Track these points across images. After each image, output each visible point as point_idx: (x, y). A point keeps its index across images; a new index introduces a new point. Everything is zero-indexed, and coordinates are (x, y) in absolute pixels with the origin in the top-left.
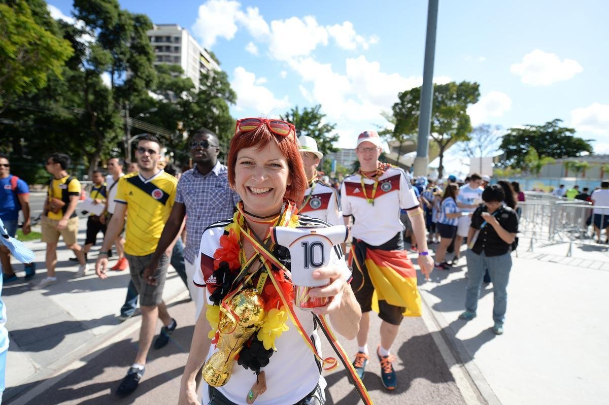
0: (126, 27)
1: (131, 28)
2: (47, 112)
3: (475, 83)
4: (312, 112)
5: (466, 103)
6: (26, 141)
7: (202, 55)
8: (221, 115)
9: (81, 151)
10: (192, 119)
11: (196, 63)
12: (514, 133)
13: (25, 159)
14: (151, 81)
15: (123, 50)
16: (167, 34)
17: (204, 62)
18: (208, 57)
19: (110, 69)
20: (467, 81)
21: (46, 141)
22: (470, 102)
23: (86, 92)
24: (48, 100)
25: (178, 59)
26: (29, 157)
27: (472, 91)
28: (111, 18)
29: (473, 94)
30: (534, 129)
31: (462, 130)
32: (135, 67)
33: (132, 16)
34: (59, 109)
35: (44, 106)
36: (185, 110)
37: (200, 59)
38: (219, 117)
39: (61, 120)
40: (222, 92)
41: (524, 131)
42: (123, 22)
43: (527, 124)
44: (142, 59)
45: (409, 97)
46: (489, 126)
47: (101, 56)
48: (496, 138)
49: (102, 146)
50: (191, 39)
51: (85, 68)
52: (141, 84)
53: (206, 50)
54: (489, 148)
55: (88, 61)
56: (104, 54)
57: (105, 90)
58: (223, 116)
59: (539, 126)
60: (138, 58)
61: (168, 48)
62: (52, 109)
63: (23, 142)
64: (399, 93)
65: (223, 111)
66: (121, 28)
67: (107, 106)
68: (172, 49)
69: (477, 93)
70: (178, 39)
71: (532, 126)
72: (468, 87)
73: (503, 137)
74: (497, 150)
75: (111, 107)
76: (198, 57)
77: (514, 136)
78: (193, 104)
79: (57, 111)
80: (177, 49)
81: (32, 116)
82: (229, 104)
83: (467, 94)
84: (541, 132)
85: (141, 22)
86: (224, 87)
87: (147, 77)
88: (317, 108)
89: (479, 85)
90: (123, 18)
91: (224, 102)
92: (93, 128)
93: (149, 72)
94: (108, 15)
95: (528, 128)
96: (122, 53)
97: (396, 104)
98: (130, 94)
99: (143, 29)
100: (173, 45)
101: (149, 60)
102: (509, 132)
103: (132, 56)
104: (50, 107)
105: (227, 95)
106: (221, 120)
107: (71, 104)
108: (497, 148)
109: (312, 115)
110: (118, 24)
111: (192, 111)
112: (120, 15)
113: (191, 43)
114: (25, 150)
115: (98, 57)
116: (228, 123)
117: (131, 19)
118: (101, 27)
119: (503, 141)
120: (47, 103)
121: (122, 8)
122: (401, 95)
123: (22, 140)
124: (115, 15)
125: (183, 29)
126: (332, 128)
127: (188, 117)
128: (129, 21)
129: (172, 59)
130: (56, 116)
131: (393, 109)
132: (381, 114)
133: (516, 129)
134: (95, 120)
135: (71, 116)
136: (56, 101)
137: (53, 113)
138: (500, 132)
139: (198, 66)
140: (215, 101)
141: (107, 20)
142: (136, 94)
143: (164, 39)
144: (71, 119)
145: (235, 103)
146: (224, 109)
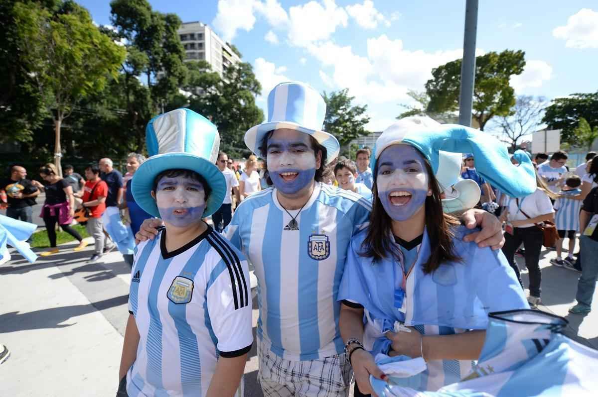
0: (159, 28)
1: (163, 28)
2: (94, 114)
3: (519, 52)
4: (340, 96)
5: (509, 73)
6: (77, 142)
7: (224, 49)
8: (248, 106)
9: (125, 149)
10: (220, 113)
11: (219, 58)
12: (560, 104)
13: (77, 159)
14: (183, 77)
15: (156, 49)
16: (191, 32)
17: (226, 55)
18: (229, 50)
19: (147, 70)
20: (510, 49)
21: (95, 142)
22: (513, 73)
23: (127, 93)
24: (94, 103)
25: (202, 55)
26: (80, 157)
27: (516, 60)
28: (145, 20)
29: (517, 63)
30: (584, 98)
31: (504, 104)
32: (168, 65)
33: (163, 17)
34: (104, 111)
35: (92, 110)
36: (213, 104)
37: (223, 53)
38: (245, 108)
39: (106, 121)
40: (248, 84)
41: (572, 100)
42: (155, 24)
43: (575, 93)
44: (175, 57)
45: (444, 73)
46: (530, 98)
47: (139, 57)
48: (538, 110)
49: (144, 143)
50: (213, 33)
51: (125, 71)
52: (174, 81)
53: (227, 44)
54: (531, 122)
55: (127, 63)
56: (141, 55)
57: (144, 90)
58: (250, 108)
59: (590, 95)
60: (170, 56)
61: (192, 45)
62: (98, 111)
63: (74, 144)
64: (433, 69)
65: (250, 102)
66: (154, 29)
67: (146, 105)
68: (197, 46)
69: (521, 62)
70: (201, 36)
71: (581, 95)
72: (511, 57)
73: (546, 109)
74: (539, 124)
75: (150, 106)
76: (220, 51)
77: (560, 107)
78: (221, 98)
79: (103, 113)
80: (201, 45)
81: (81, 119)
82: (254, 94)
83: (509, 64)
84: (592, 101)
85: (172, 22)
86: (249, 79)
87: (180, 74)
88: (345, 91)
89: (524, 53)
90: (155, 18)
91: (250, 94)
92: (135, 127)
93: (181, 69)
94: (143, 17)
95: (576, 97)
96: (156, 53)
97: (430, 82)
98: (166, 92)
99: (174, 28)
100: (197, 42)
101: (180, 57)
102: (554, 103)
103: (165, 55)
104: (97, 110)
105: (252, 86)
106: (248, 111)
107: (114, 105)
108: (540, 122)
109: (340, 99)
110: (151, 26)
111: (220, 104)
112: (152, 16)
113: (214, 37)
114: (76, 151)
115: (137, 59)
116: (254, 114)
117: (162, 19)
118: (137, 30)
119: (546, 114)
120: (94, 106)
121: (154, 10)
122: (435, 70)
123: (73, 142)
124: (148, 16)
125: (205, 25)
126: (363, 110)
127: (216, 111)
128: (161, 22)
129: (197, 55)
130: (101, 118)
131: (426, 87)
132: (408, 93)
133: (562, 99)
134: (136, 119)
135: (115, 117)
136: (101, 104)
137: (99, 115)
138: (542, 104)
139: (221, 60)
140: (241, 93)
141: (141, 22)
142: (170, 91)
143: (189, 37)
144: (115, 119)
145: (260, 94)
146: (250, 100)
